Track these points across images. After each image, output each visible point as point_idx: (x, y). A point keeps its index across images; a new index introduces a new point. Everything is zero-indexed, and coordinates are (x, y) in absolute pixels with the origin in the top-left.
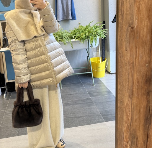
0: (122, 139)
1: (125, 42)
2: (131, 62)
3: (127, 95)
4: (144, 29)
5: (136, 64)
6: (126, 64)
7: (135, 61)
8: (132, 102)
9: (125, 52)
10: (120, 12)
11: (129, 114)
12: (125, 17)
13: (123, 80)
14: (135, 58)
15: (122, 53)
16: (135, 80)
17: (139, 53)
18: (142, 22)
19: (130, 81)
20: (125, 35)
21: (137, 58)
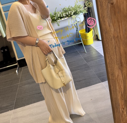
2: (116, 36)
6: (111, 39)
11: (121, 84)
13: (110, 55)
14: (119, 32)
16: (122, 52)
17: (122, 27)
21: (121, 32)
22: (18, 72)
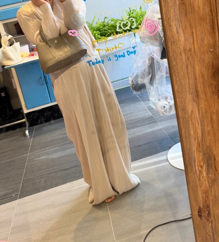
0: (193, 163)
1: (174, 22)
2: (188, 48)
3: (189, 97)
5: (195, 52)
6: (181, 53)
11: (197, 126)
14: (192, 43)
15: (173, 38)
17: (196, 35)
19: (190, 77)
21: (195, 42)
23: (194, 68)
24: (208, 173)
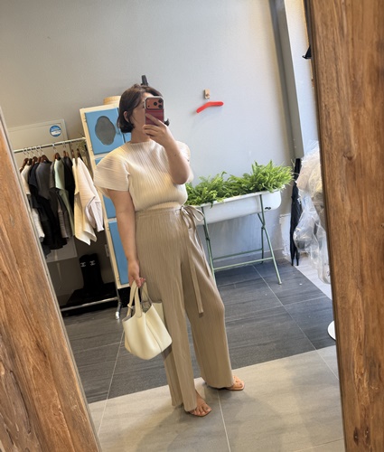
0: (351, 368)
1: (339, 186)
2: (354, 220)
3: (351, 283)
4: (371, 159)
5: (363, 225)
7: (360, 220)
8: (362, 296)
9: (341, 204)
10: (324, 131)
11: (359, 320)
12: (334, 140)
14: (360, 213)
15: (337, 206)
16: (364, 254)
17: (366, 204)
18: (366, 145)
19: (355, 258)
20: (338, 172)
21: (364, 213)
22: (120, 315)
23: (360, 246)
24: (369, 384)
